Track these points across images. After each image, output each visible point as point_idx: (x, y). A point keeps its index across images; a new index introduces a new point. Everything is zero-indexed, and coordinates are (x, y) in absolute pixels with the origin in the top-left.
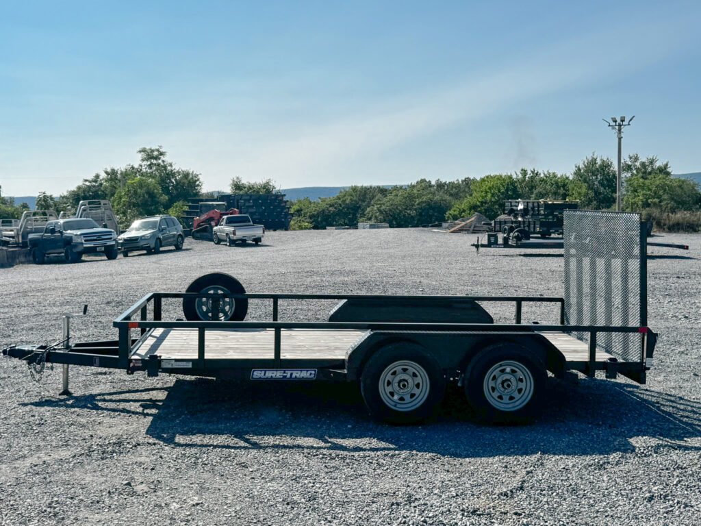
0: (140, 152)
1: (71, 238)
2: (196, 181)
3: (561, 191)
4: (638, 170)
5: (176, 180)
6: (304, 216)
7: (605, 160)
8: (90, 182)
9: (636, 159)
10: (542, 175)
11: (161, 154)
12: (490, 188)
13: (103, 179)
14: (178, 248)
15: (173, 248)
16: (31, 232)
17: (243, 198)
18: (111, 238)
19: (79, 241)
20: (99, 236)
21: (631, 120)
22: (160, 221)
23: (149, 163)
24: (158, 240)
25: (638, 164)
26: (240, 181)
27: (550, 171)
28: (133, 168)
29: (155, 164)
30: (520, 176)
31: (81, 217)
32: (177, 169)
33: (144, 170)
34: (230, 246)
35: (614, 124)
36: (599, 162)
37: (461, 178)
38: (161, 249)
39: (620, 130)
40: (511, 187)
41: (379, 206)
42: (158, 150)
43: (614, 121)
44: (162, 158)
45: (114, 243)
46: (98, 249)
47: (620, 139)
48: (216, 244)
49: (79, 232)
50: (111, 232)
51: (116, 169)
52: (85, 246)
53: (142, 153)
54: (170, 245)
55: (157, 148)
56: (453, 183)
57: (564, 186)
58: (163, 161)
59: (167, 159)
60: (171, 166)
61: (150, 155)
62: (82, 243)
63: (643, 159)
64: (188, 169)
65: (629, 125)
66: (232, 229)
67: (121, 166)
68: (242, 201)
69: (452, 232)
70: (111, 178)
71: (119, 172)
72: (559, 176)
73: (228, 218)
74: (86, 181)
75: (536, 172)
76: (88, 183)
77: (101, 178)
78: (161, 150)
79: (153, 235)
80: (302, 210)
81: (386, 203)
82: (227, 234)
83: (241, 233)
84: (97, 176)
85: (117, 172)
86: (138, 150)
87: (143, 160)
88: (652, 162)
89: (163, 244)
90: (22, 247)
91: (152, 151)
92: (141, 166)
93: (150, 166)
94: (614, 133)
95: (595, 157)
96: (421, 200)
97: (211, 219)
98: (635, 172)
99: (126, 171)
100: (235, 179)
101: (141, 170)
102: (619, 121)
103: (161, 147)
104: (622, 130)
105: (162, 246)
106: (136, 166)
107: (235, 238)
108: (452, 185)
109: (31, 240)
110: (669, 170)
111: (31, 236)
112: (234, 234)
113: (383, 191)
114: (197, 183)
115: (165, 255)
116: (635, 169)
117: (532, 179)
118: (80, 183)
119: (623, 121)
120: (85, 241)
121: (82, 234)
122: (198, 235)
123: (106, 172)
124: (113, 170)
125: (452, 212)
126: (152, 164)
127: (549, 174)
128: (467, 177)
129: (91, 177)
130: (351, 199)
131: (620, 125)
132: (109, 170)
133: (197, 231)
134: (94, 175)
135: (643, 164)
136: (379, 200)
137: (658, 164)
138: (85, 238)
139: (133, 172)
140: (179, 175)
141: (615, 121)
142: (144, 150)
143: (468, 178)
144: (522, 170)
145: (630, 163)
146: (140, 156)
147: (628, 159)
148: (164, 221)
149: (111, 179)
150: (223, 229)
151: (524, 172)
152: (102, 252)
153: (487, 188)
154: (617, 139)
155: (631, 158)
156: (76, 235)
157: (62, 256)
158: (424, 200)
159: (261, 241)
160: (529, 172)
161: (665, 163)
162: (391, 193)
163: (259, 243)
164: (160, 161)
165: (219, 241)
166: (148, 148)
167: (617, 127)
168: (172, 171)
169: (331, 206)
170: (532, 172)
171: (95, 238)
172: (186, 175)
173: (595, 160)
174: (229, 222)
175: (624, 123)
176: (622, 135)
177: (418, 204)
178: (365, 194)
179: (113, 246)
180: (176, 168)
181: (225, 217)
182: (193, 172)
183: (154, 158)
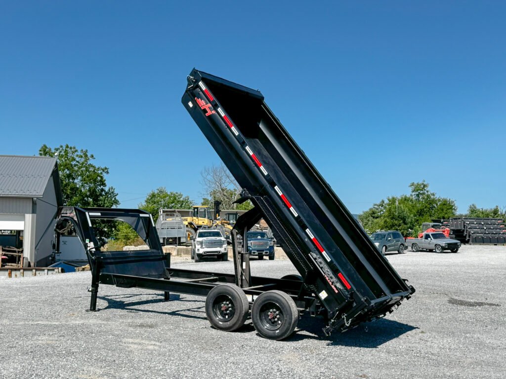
0: (411, 186)
2: (453, 206)
5: (437, 205)
8: (378, 206)
11: (425, 186)
13: (386, 204)
14: (400, 253)
17: (469, 220)
23: (417, 193)
28: (406, 197)
29: (422, 194)
32: (438, 198)
33: (414, 198)
42: (423, 184)
44: (426, 189)
51: (395, 197)
55: (422, 182)
58: (427, 192)
59: (430, 190)
60: (433, 195)
61: (417, 188)
64: (446, 197)
67: (399, 196)
70: (391, 203)
74: (375, 205)
76: (376, 207)
77: (385, 202)
78: (425, 183)
84: (383, 202)
85: (396, 199)
87: (413, 192)
91: (419, 185)
92: (412, 195)
93: (418, 196)
99: (402, 199)
101: (411, 198)
103: (424, 181)
106: (408, 196)
114: (454, 207)
118: (371, 206)
123: (389, 200)
124: (393, 198)
126: (419, 193)
129: (378, 203)
132: (390, 198)
134: (381, 201)
139: (405, 200)
140: (440, 202)
142: (413, 185)
146: (411, 189)
164: (425, 192)
166: (416, 182)
168: (434, 199)
172: (445, 202)
180: (437, 196)
182: (450, 200)
183: (421, 190)
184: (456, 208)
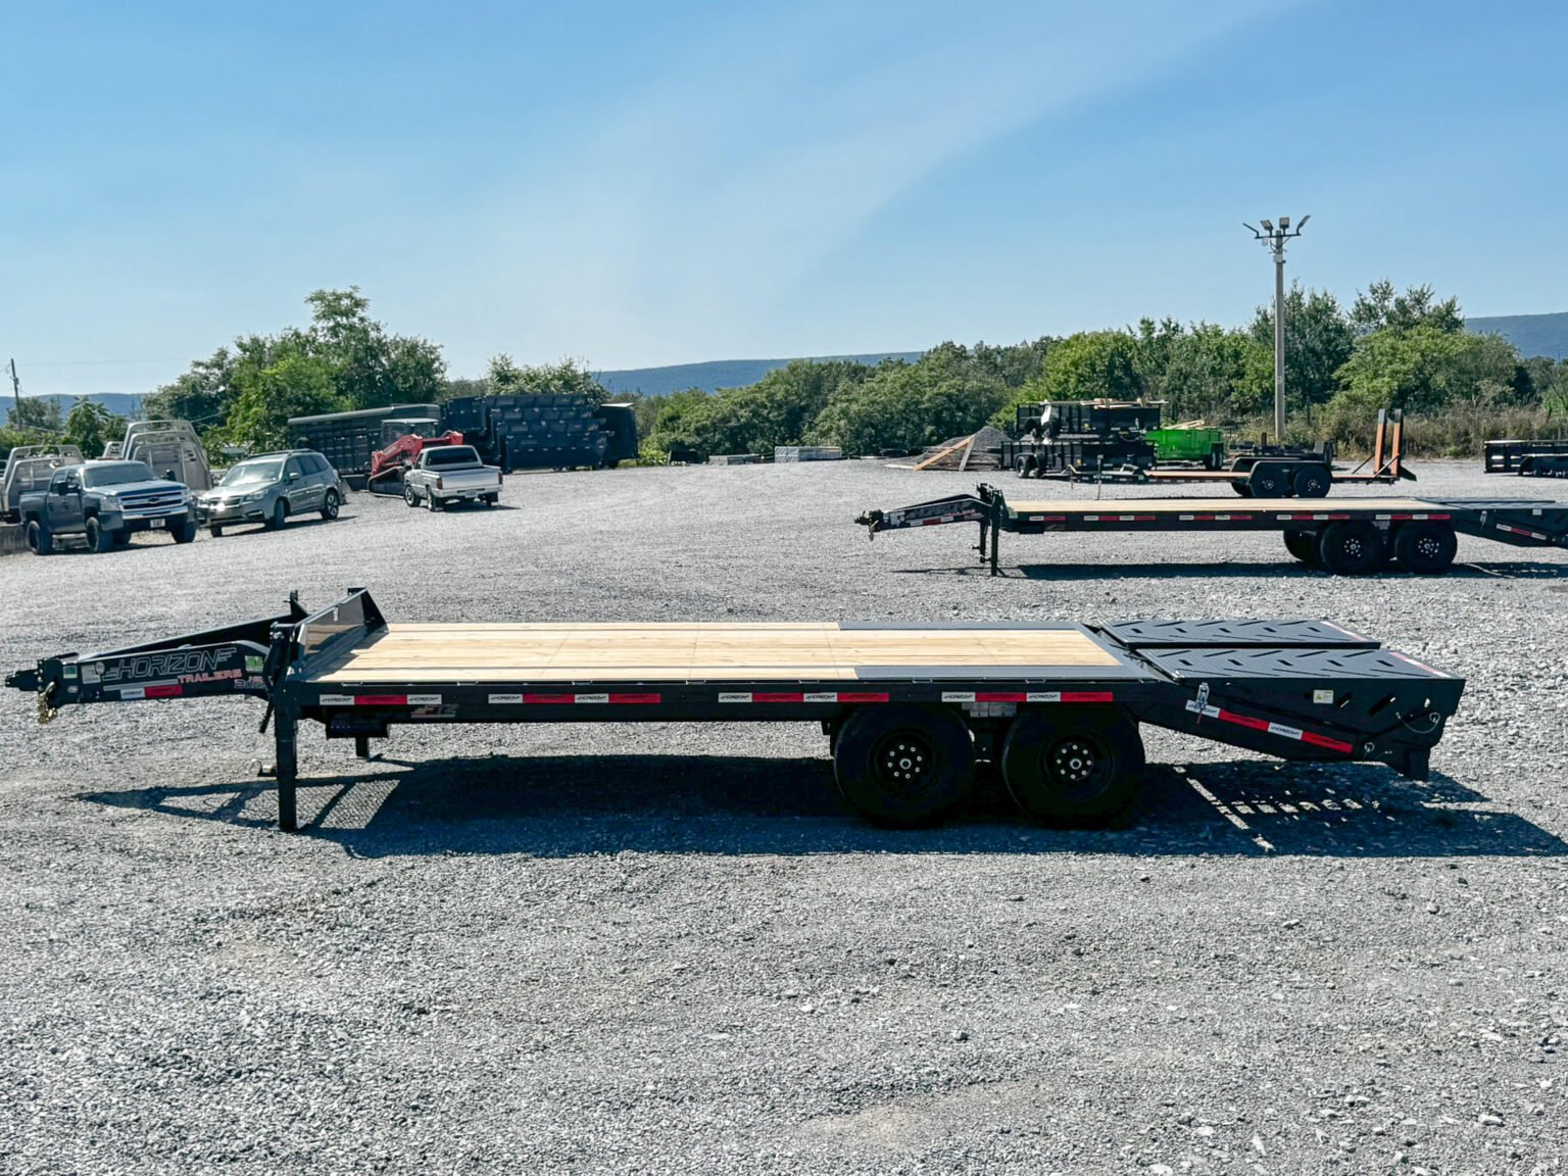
0: (312, 300)
1: (98, 502)
2: (433, 361)
3: (1230, 367)
4: (1390, 317)
5: (389, 359)
6: (684, 430)
7: (1320, 296)
8: (207, 367)
9: (1386, 293)
10: (1189, 332)
11: (358, 304)
12: (1075, 364)
13: (235, 360)
14: (328, 516)
15: (318, 516)
16: (28, 490)
17: (500, 403)
18: (179, 501)
19: (113, 507)
20: (154, 497)
21: (1301, 225)
22: (288, 461)
23: (332, 324)
24: (282, 503)
25: (1391, 304)
26: (508, 365)
27: (1207, 324)
28: (297, 335)
29: (344, 327)
30: (1139, 336)
31: (130, 458)
32: (390, 337)
33: (322, 340)
34: (433, 510)
35: (1267, 233)
36: (1306, 300)
37: (1032, 338)
38: (288, 519)
39: (1279, 247)
40: (1118, 361)
41: (844, 405)
42: (350, 296)
43: (1266, 228)
44: (360, 312)
45: (185, 510)
46: (152, 524)
47: (1280, 265)
48: (412, 506)
49: (113, 491)
50: (179, 488)
51: (262, 338)
52: (125, 517)
53: (318, 303)
54: (311, 510)
55: (349, 290)
56: (1014, 350)
57: (1237, 355)
58: (362, 320)
59: (370, 314)
60: (378, 330)
61: (333, 307)
62: (120, 513)
63: (1401, 292)
64: (414, 335)
65: (1298, 234)
66: (435, 476)
67: (272, 332)
68: (498, 410)
69: (924, 469)
70: (251, 357)
71: (268, 345)
72: (1226, 333)
73: (430, 453)
74: (198, 364)
75: (1173, 325)
76: (202, 370)
77: (230, 357)
78: (358, 295)
79: (271, 492)
80: (679, 418)
81: (861, 399)
82: (427, 486)
83: (454, 485)
84: (223, 354)
85: (264, 345)
86: (309, 296)
87: (318, 318)
88: (1419, 301)
89: (292, 510)
90: (8, 521)
91: (338, 298)
92: (315, 330)
93: (334, 331)
94: (1267, 252)
95: (1298, 290)
96: (935, 390)
97: (405, 454)
98: (1383, 321)
99: (283, 342)
100: (498, 358)
101: (314, 340)
102: (1276, 227)
103: (355, 288)
104: (1284, 246)
105: (288, 514)
106: (304, 331)
107: (441, 494)
108: (1010, 354)
109: (26, 505)
110: (1458, 315)
111: (25, 498)
112: (440, 486)
113: (857, 371)
114: (436, 365)
115: (299, 531)
116: (1386, 314)
117: (1164, 340)
118: (187, 370)
119: (1285, 226)
120: (126, 507)
121: (119, 494)
122: (381, 486)
123: (241, 346)
124: (255, 341)
125: (1001, 415)
126: (338, 324)
127: (1205, 328)
128: (1046, 335)
129: (207, 358)
130: (787, 391)
131: (1279, 236)
132: (246, 341)
133: (379, 480)
134: (216, 352)
135: (1400, 303)
136: (846, 392)
137: (1434, 303)
138: (126, 503)
139: (300, 343)
140: (397, 348)
141: (1270, 228)
142: (320, 297)
143: (1047, 338)
144: (1143, 322)
145: (1373, 303)
146: (314, 309)
147: (1370, 294)
148: (295, 461)
149: (251, 360)
150: (420, 476)
151: (1148, 326)
152: (161, 528)
153: (1068, 363)
154: (1275, 265)
155: (1374, 292)
156: (108, 496)
157: (82, 538)
158: (944, 389)
159: (496, 500)
160: (1158, 326)
161: (1447, 300)
162: (873, 376)
163: (493, 504)
164: (356, 320)
165: (416, 501)
166: (328, 290)
167: (1274, 241)
168: (379, 341)
169: (742, 407)
170: (1165, 325)
171: (146, 501)
172: (412, 350)
173: (1299, 297)
174: (435, 460)
175: (1288, 232)
176: (1285, 256)
177: (929, 400)
178: (819, 377)
179: (183, 516)
180: (389, 334)
181: (425, 451)
182: (425, 341)
183: (342, 314)
184: (442, 368)
